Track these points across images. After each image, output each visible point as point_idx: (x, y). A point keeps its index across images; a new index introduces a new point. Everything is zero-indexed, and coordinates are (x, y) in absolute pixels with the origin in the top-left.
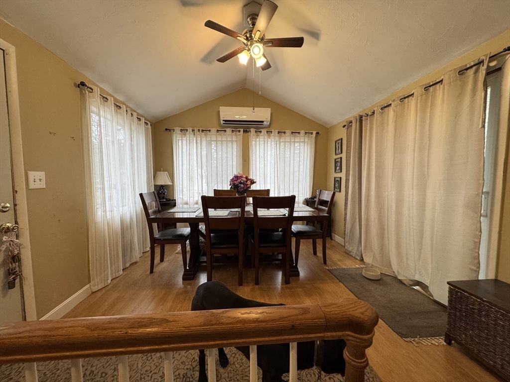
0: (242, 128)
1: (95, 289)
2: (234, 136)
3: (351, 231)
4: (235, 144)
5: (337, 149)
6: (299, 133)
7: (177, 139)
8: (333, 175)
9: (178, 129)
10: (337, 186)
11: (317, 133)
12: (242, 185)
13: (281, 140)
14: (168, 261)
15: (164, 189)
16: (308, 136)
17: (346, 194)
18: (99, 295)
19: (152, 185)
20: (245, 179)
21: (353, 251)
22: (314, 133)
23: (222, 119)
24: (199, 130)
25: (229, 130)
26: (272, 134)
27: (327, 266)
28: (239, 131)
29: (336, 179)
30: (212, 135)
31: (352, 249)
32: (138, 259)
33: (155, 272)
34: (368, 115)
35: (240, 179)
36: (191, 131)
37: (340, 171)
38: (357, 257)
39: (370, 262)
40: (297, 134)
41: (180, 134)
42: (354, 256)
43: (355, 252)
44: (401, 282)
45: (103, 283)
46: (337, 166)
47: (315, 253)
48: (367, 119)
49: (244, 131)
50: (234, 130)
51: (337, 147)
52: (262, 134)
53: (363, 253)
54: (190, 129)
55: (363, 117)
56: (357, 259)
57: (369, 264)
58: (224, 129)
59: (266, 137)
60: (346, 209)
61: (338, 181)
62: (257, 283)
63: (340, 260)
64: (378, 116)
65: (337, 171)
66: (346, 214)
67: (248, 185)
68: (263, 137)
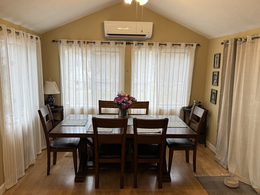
0: (124, 40)
1: (8, 187)
2: (117, 48)
3: (221, 142)
4: (118, 54)
5: (216, 63)
6: (180, 45)
7: (64, 49)
8: (211, 87)
9: (64, 41)
10: (213, 98)
11: (198, 45)
12: (125, 104)
13: (162, 52)
14: (59, 164)
15: (52, 98)
16: (189, 48)
17: (219, 108)
18: (12, 192)
19: (42, 95)
20: (127, 98)
21: (221, 160)
22: (195, 45)
23: (106, 32)
24: (84, 42)
25: (112, 43)
26: (153, 47)
27: (196, 174)
28: (122, 43)
29: (213, 91)
30: (97, 46)
31: (221, 159)
32: (35, 162)
33: (51, 174)
34: (241, 40)
35: (123, 98)
36: (77, 43)
37: (216, 84)
38: (224, 166)
39: (233, 172)
40: (178, 46)
41: (66, 45)
42: (222, 165)
43: (223, 162)
44: (254, 190)
45: (13, 183)
46: (215, 79)
47: (187, 161)
48: (241, 44)
49: (127, 43)
50: (117, 42)
51: (216, 61)
52: (144, 46)
53: (228, 164)
54: (76, 41)
55: (238, 41)
56: (224, 168)
57: (232, 174)
58: (108, 41)
59: (147, 49)
60: (218, 121)
61: (214, 93)
62: (135, 187)
63: (208, 169)
64: (249, 44)
65: (214, 84)
66: (218, 127)
67: (129, 103)
68: (144, 49)
